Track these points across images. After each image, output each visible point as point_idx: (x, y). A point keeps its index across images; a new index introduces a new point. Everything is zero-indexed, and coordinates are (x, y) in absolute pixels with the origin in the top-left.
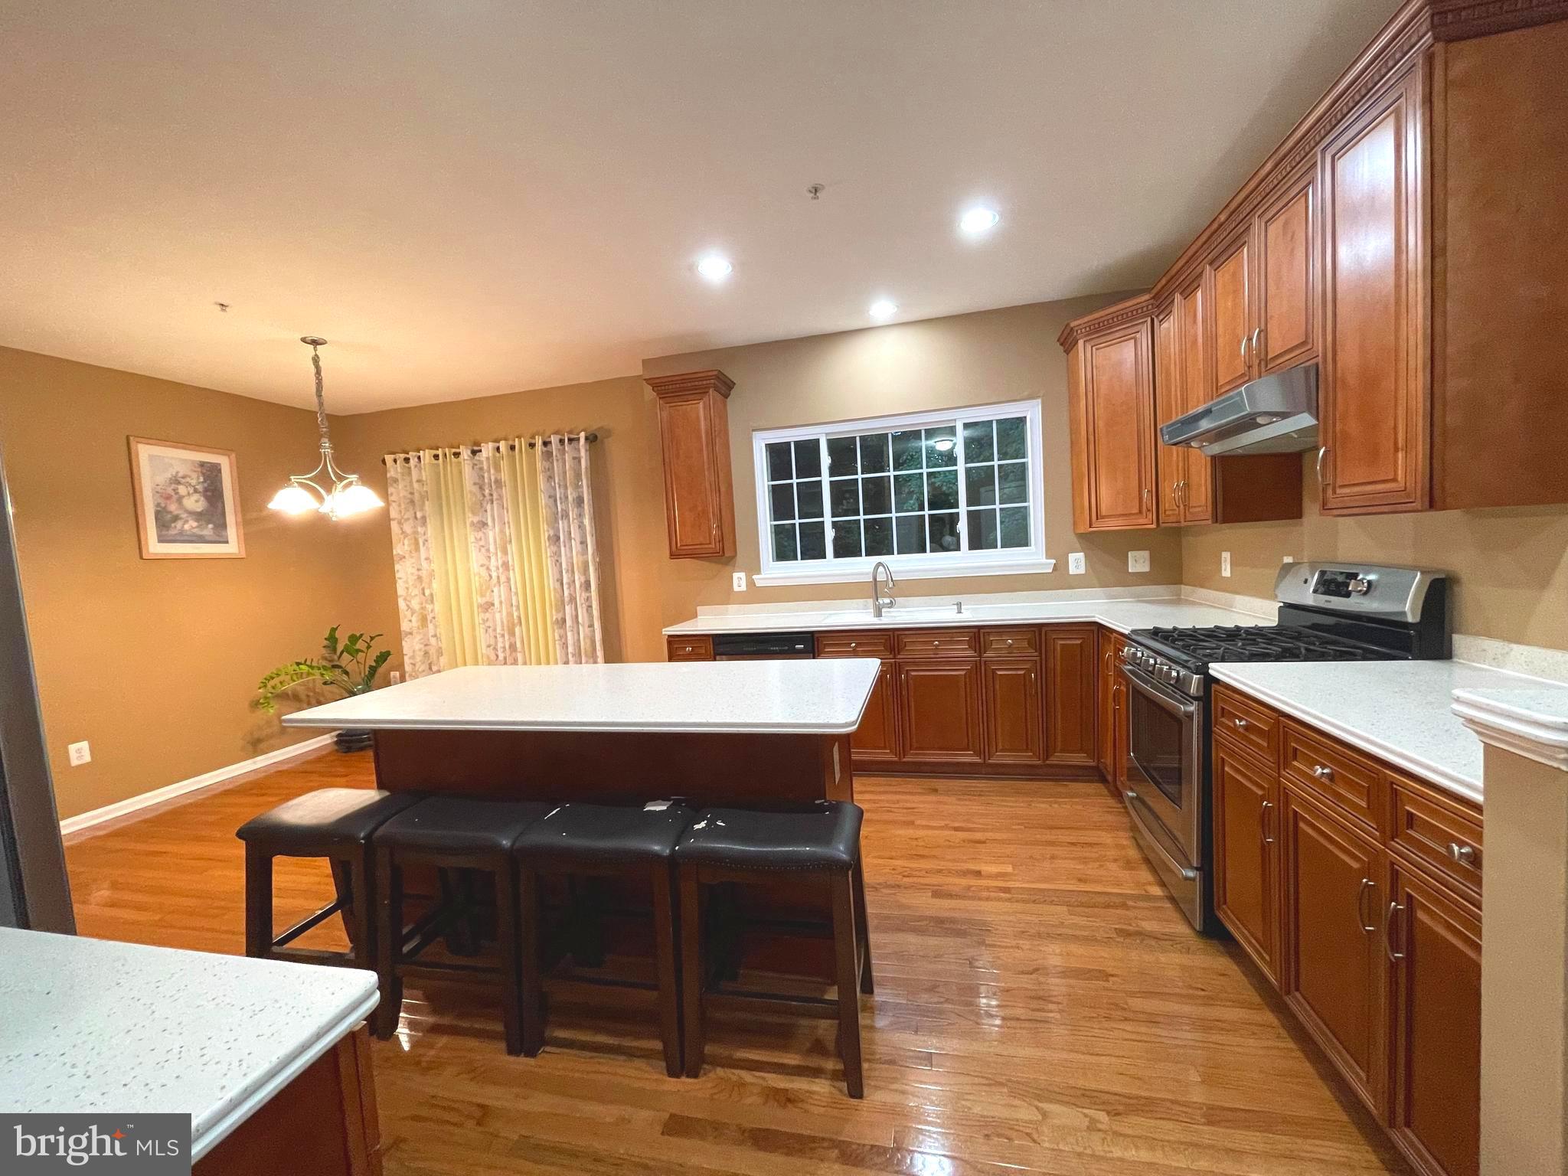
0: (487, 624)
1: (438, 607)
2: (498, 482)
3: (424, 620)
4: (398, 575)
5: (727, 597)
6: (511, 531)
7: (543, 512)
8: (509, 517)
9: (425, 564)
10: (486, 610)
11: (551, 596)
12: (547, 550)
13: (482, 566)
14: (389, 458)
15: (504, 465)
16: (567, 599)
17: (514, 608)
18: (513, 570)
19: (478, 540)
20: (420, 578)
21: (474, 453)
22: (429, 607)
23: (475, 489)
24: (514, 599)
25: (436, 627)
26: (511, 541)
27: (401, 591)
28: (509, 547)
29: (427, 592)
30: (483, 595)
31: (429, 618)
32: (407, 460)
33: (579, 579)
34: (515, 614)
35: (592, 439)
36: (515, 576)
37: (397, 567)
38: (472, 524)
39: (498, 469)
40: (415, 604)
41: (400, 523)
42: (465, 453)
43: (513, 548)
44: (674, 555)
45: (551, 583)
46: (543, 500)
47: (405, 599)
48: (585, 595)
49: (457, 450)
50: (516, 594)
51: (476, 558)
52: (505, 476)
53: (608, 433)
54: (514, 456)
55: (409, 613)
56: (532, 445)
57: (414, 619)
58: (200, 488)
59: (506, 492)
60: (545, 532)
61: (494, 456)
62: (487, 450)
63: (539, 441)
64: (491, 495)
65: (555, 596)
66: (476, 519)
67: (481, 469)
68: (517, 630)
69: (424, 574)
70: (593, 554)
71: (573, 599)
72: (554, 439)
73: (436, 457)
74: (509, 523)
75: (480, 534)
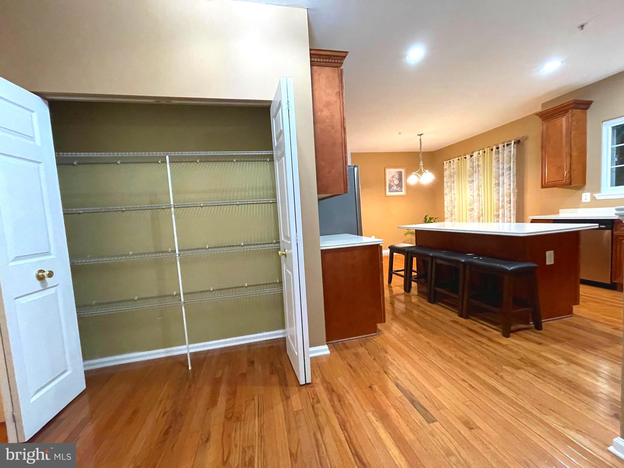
0: (471, 216)
1: (456, 210)
2: (478, 165)
3: (452, 214)
4: (445, 200)
6: (481, 183)
7: (494, 174)
8: (481, 178)
9: (453, 196)
10: (471, 211)
11: (494, 206)
12: (494, 189)
13: (471, 195)
14: (445, 162)
15: (481, 159)
16: (501, 206)
17: (481, 210)
18: (481, 196)
19: (470, 187)
20: (451, 200)
21: (471, 156)
22: (453, 210)
23: (471, 169)
24: (481, 207)
25: (455, 216)
26: (481, 186)
27: (446, 204)
28: (480, 188)
29: (453, 205)
30: (470, 206)
31: (453, 213)
32: (450, 162)
33: (506, 199)
34: (481, 212)
35: (518, 142)
36: (482, 199)
37: (445, 197)
38: (469, 181)
39: (478, 161)
40: (449, 209)
41: (447, 183)
42: (468, 157)
43: (482, 189)
44: (543, 187)
45: (495, 201)
46: (494, 170)
47: (447, 207)
48: (509, 205)
49: (465, 156)
50: (482, 205)
51: (469, 193)
52: (481, 163)
53: (526, 138)
54: (485, 155)
55: (447, 212)
56: (492, 150)
57: (449, 213)
58: (398, 178)
59: (481, 169)
60: (494, 181)
61: (478, 156)
62: (475, 154)
63: (494, 148)
64: (476, 170)
65: (496, 206)
66: (470, 180)
67: (473, 161)
68: (481, 218)
69: (453, 199)
70: (513, 189)
71: (503, 207)
72: (501, 146)
73: (459, 160)
74: (481, 180)
75: (471, 184)
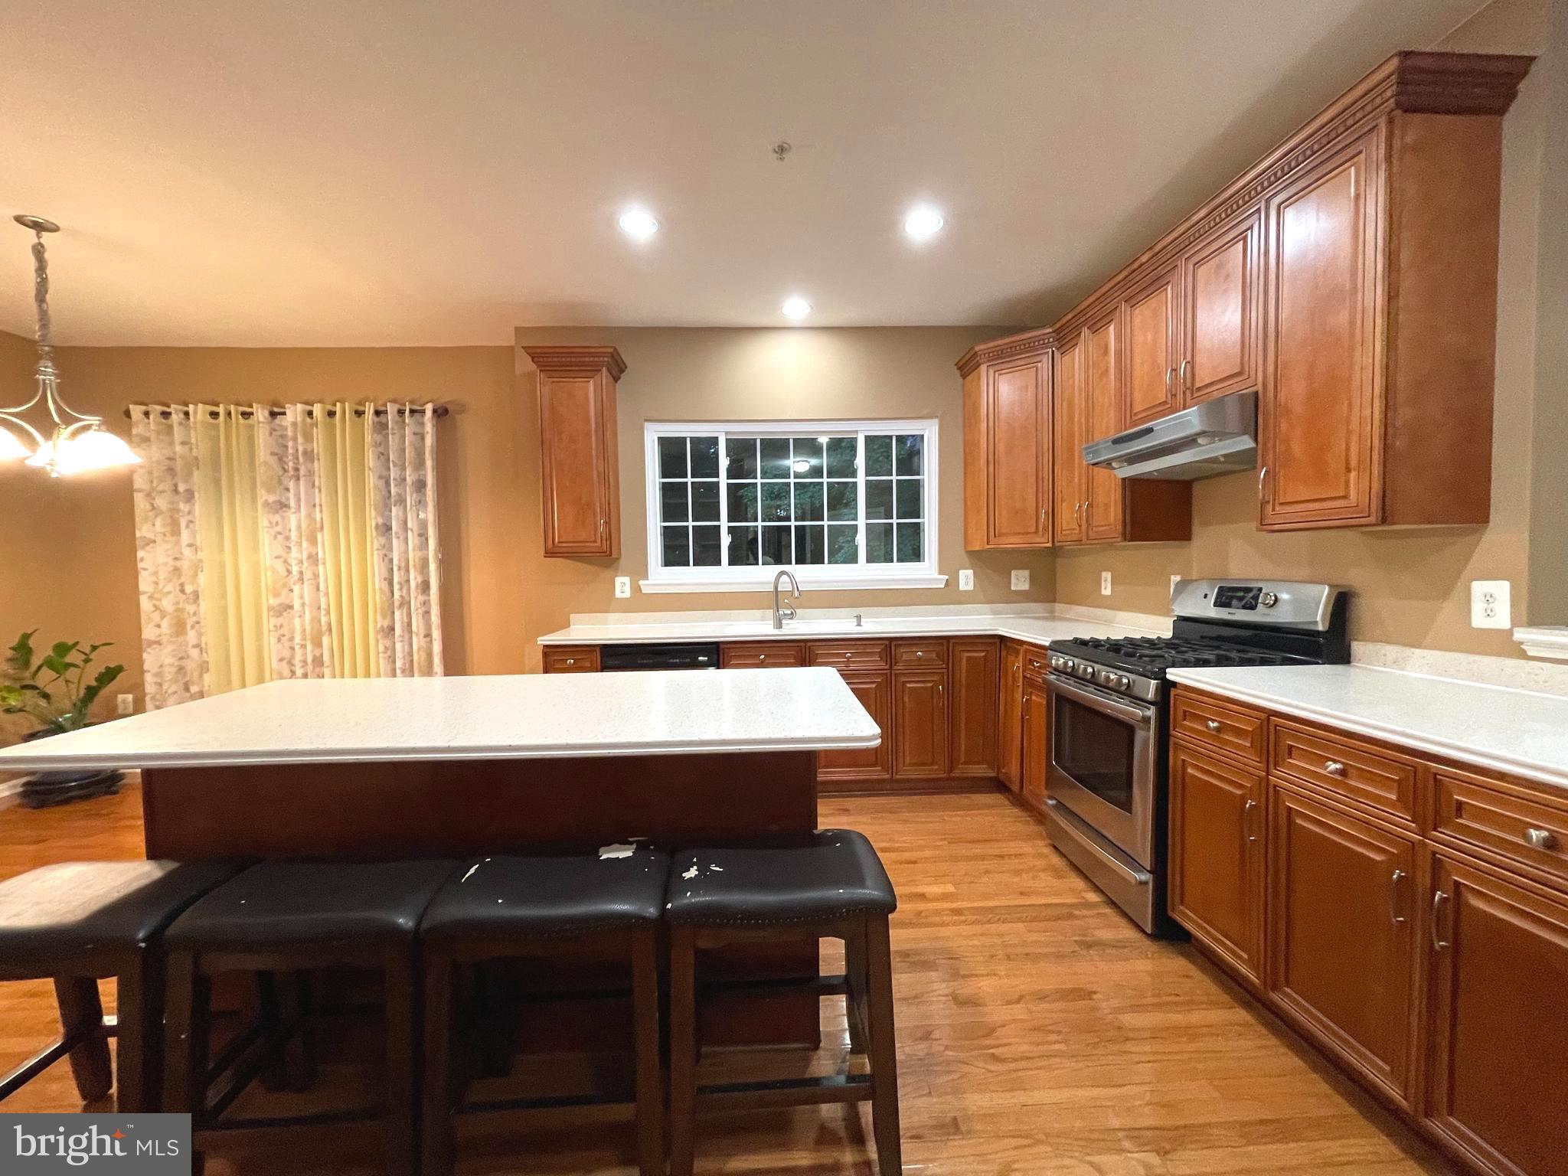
0: (281, 632)
1: (206, 607)
2: (309, 455)
3: (180, 628)
4: (140, 565)
5: (607, 604)
6: (322, 515)
7: (372, 495)
8: (321, 498)
9: (187, 552)
10: (279, 614)
11: (376, 598)
12: (374, 542)
13: (277, 557)
14: (136, 411)
15: (319, 434)
16: (397, 604)
17: (323, 612)
18: (324, 564)
19: (271, 525)
20: (177, 571)
21: (273, 415)
22: (190, 608)
23: (273, 461)
24: (323, 600)
25: (200, 634)
26: (322, 528)
27: (145, 584)
28: (319, 536)
29: (189, 589)
30: (276, 595)
31: (190, 622)
32: (166, 415)
33: (415, 579)
34: (324, 620)
35: (441, 413)
36: (326, 571)
37: (140, 554)
38: (266, 504)
39: (308, 438)
40: (167, 604)
41: (149, 495)
42: (260, 414)
43: (325, 538)
44: (550, 553)
45: (377, 582)
46: (371, 480)
47: (151, 597)
48: (421, 598)
49: (248, 410)
50: (327, 594)
51: (268, 548)
52: (319, 445)
53: (462, 409)
54: (334, 426)
55: (156, 616)
56: (359, 414)
57: (165, 624)
59: (320, 467)
60: (373, 519)
61: (304, 421)
62: (294, 413)
63: (369, 409)
64: (297, 470)
65: (381, 598)
66: (271, 499)
67: (283, 437)
68: (325, 640)
69: (185, 564)
70: (435, 550)
71: (405, 603)
72: (392, 409)
73: (215, 415)
74: (321, 505)
75: (277, 518)
